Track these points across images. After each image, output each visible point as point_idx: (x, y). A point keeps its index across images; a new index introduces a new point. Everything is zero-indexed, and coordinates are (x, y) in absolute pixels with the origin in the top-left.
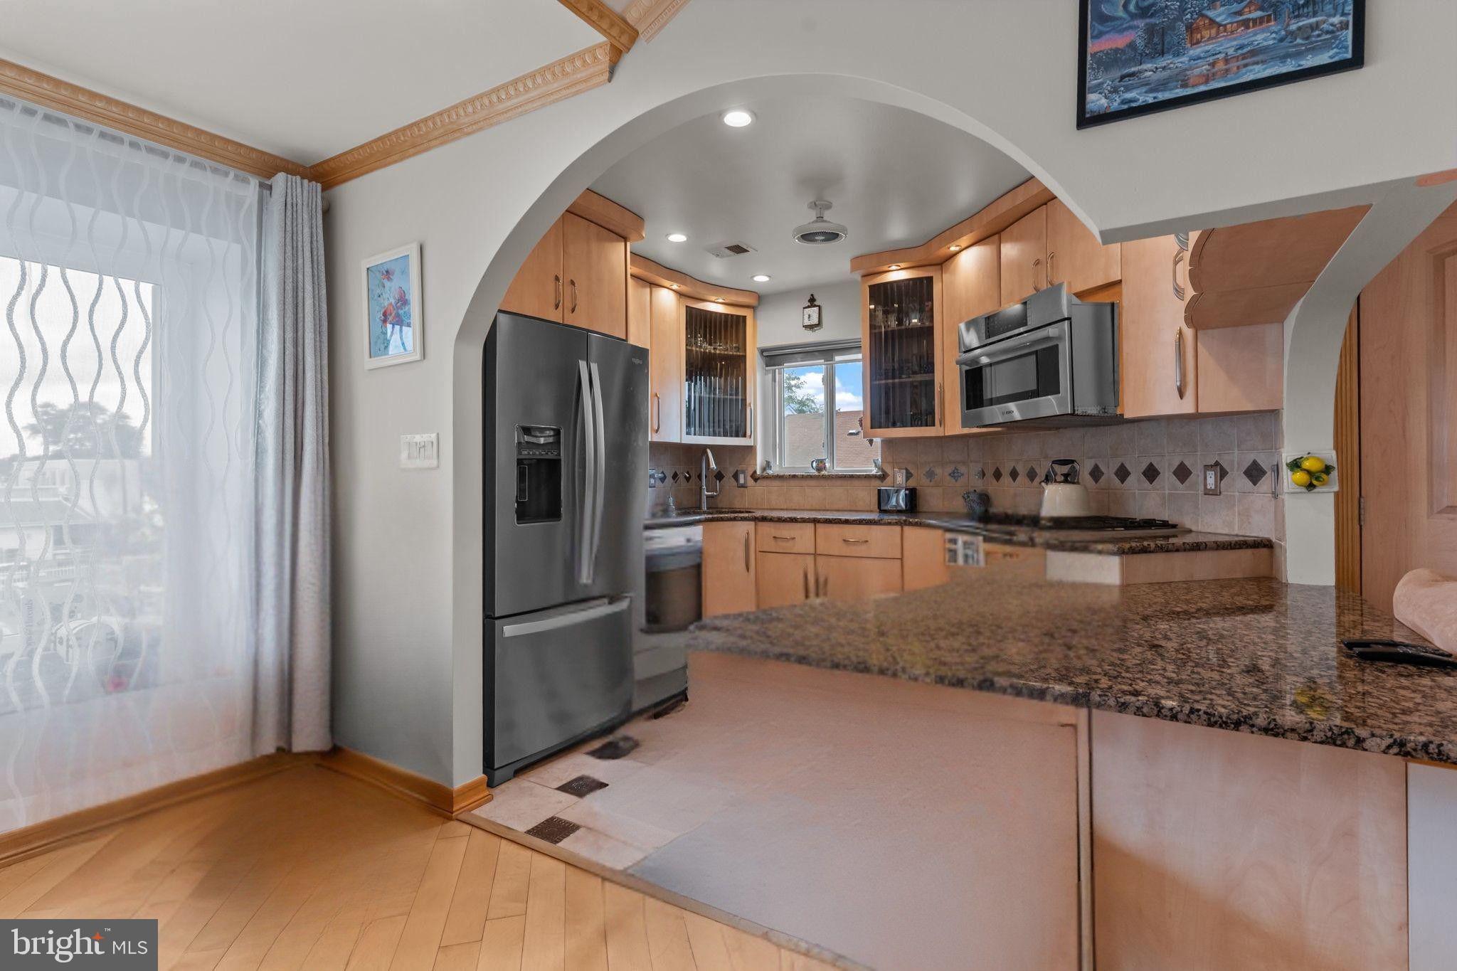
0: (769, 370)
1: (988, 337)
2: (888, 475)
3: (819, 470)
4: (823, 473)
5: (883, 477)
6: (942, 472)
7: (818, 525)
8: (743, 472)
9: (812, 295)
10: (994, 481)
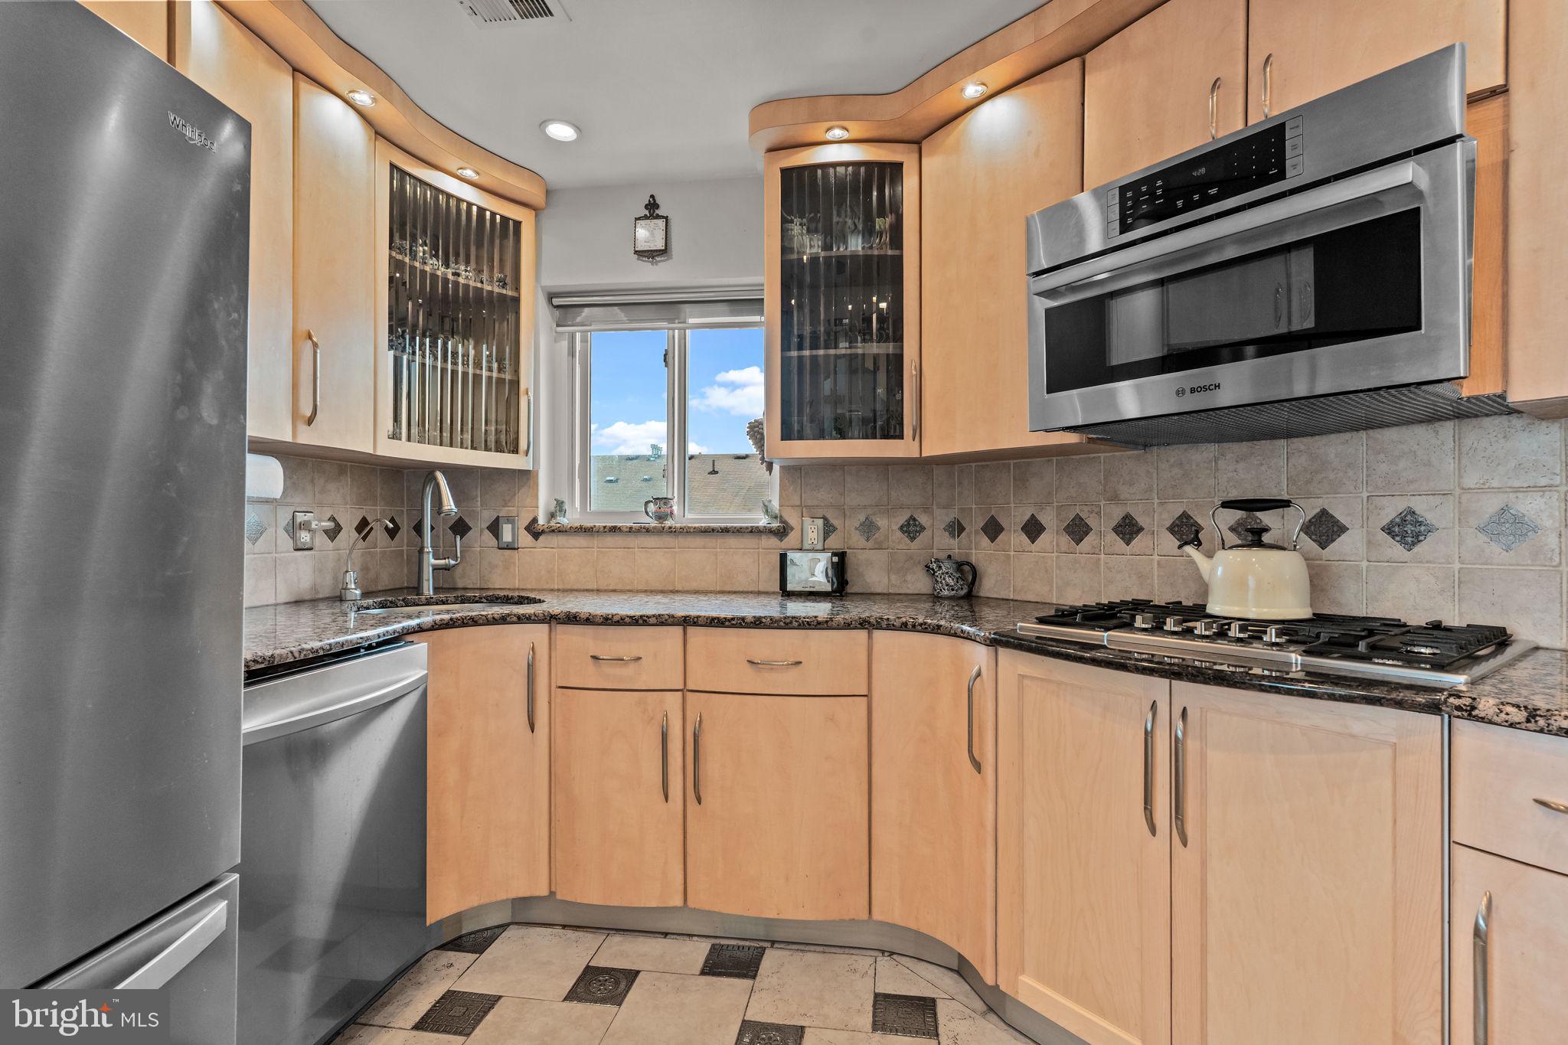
0: (562, 333)
1: (1125, 228)
2: (792, 529)
3: (661, 517)
4: (669, 523)
5: (782, 532)
6: (889, 525)
7: (691, 630)
8: (510, 520)
9: (652, 196)
10: (985, 541)
